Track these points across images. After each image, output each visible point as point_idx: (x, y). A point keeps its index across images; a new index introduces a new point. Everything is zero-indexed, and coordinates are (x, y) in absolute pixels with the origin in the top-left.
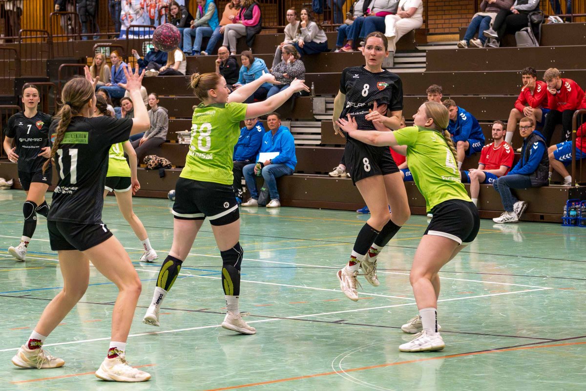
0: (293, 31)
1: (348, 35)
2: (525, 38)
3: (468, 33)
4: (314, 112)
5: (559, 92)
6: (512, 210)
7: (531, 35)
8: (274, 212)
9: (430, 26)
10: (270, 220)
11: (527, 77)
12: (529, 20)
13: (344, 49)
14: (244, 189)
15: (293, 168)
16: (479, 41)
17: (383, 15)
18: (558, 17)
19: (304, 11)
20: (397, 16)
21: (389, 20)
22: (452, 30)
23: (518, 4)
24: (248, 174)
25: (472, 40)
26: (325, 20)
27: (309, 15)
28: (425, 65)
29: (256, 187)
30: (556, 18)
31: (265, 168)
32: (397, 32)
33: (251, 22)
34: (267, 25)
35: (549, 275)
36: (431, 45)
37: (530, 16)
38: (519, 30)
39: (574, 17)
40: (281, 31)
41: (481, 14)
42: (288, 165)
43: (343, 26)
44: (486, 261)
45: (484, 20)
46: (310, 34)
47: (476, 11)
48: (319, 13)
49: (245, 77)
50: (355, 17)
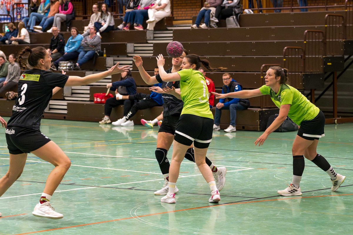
2: (232, 22)
3: (197, 20)
4: (107, 66)
7: (236, 21)
9: (174, 16)
12: (234, 12)
18: (250, 10)
21: (151, 12)
22: (187, 18)
28: (172, 38)
30: (249, 11)
34: (77, 14)
35: (251, 161)
36: (176, 27)
37: (235, 9)
38: (229, 17)
41: (205, 8)
45: (207, 12)
47: (202, 7)
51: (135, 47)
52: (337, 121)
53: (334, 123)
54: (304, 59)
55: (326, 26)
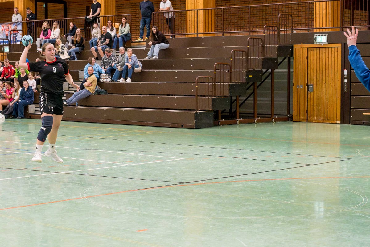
4: (80, 78)
35: (184, 153)
36: (133, 47)
52: (256, 121)
53: (254, 122)
54: (231, 73)
55: (248, 46)
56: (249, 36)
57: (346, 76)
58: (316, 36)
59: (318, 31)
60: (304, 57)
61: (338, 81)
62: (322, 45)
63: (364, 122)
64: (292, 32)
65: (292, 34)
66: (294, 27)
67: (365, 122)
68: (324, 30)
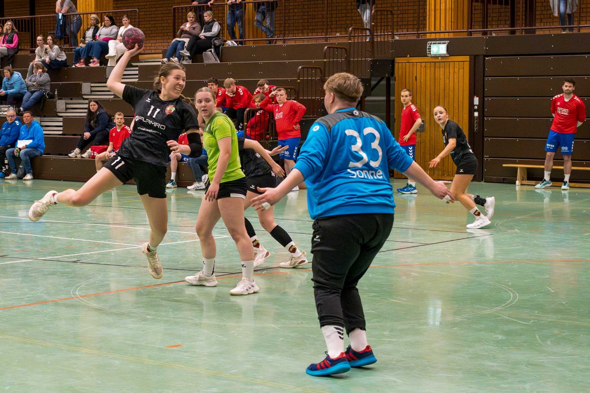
0: (42, 51)
1: (82, 55)
2: (210, 57)
3: (168, 54)
4: (57, 111)
5: (235, 95)
6: (201, 181)
7: (214, 54)
8: (29, 183)
10: (26, 189)
11: (212, 85)
12: (213, 43)
13: (78, 65)
14: (7, 166)
15: (42, 151)
16: (176, 59)
17: (107, 40)
18: (233, 42)
19: (49, 38)
20: (117, 41)
21: (111, 44)
22: (157, 51)
23: (204, 32)
24: (10, 155)
25: (171, 58)
26: (65, 44)
27: (53, 41)
28: (137, 76)
29: (16, 166)
30: (232, 42)
31: (22, 151)
32: (117, 52)
33: (12, 45)
34: (23, 48)
36: (142, 62)
37: (214, 41)
38: (205, 51)
39: (245, 41)
40: (33, 52)
41: (178, 39)
42: (38, 149)
43: (78, 48)
44: (182, 217)
45: (180, 44)
46: (54, 54)
47: (174, 38)
48: (61, 38)
49: (7, 85)
50: (87, 42)
51: (91, 87)
55: (325, 60)
56: (326, 45)
57: (476, 107)
58: (431, 44)
59: (433, 36)
60: (411, 78)
61: (464, 114)
62: (440, 58)
63: (504, 179)
64: (393, 38)
65: (392, 41)
66: (395, 31)
67: (506, 179)
68: (442, 36)
